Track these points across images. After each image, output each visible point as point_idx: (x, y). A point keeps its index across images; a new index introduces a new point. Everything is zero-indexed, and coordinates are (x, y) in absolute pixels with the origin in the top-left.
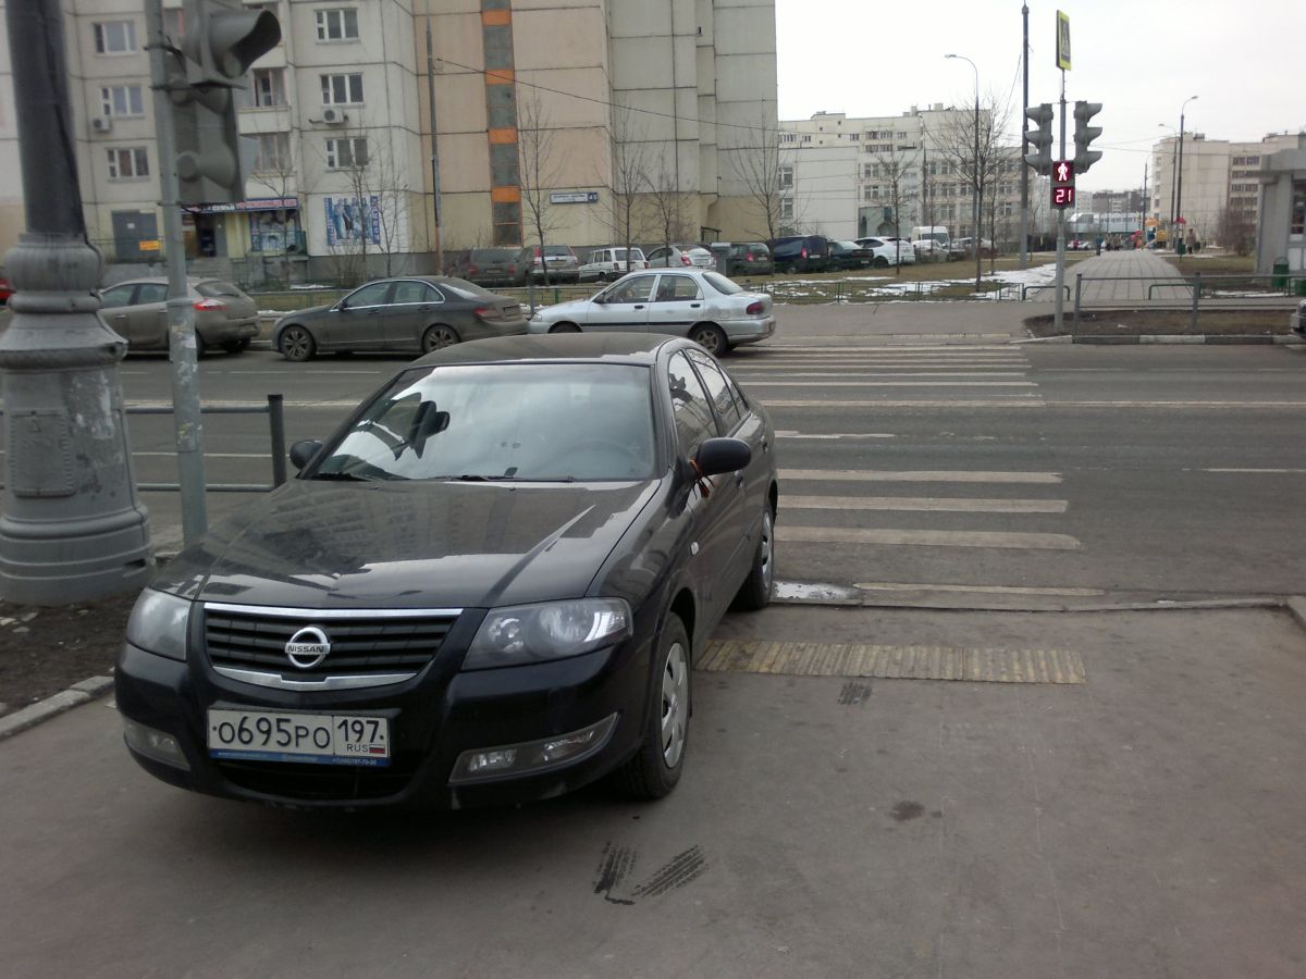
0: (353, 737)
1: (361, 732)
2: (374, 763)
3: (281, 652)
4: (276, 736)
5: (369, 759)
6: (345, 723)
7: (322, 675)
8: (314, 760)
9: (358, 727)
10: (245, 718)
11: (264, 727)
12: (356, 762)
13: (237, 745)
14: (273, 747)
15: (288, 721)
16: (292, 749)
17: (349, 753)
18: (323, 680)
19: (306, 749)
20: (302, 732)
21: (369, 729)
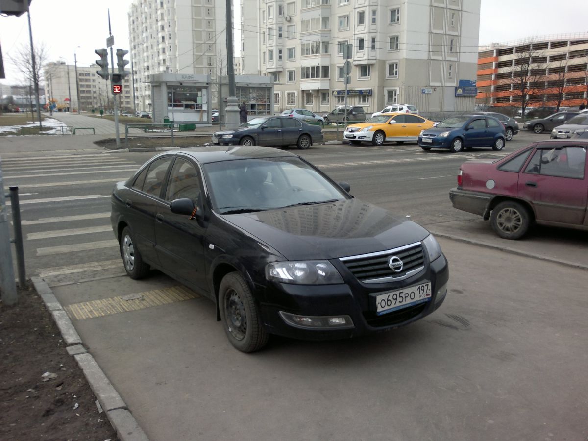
0: (422, 292)
1: (424, 290)
2: (427, 300)
3: (388, 268)
4: (399, 299)
5: (426, 299)
6: (419, 288)
7: (404, 273)
8: (410, 305)
9: (423, 288)
10: (389, 296)
11: (395, 297)
12: (422, 301)
13: (387, 308)
14: (398, 304)
15: (402, 292)
16: (404, 303)
17: (421, 299)
18: (405, 275)
19: (408, 301)
20: (407, 295)
21: (426, 287)
